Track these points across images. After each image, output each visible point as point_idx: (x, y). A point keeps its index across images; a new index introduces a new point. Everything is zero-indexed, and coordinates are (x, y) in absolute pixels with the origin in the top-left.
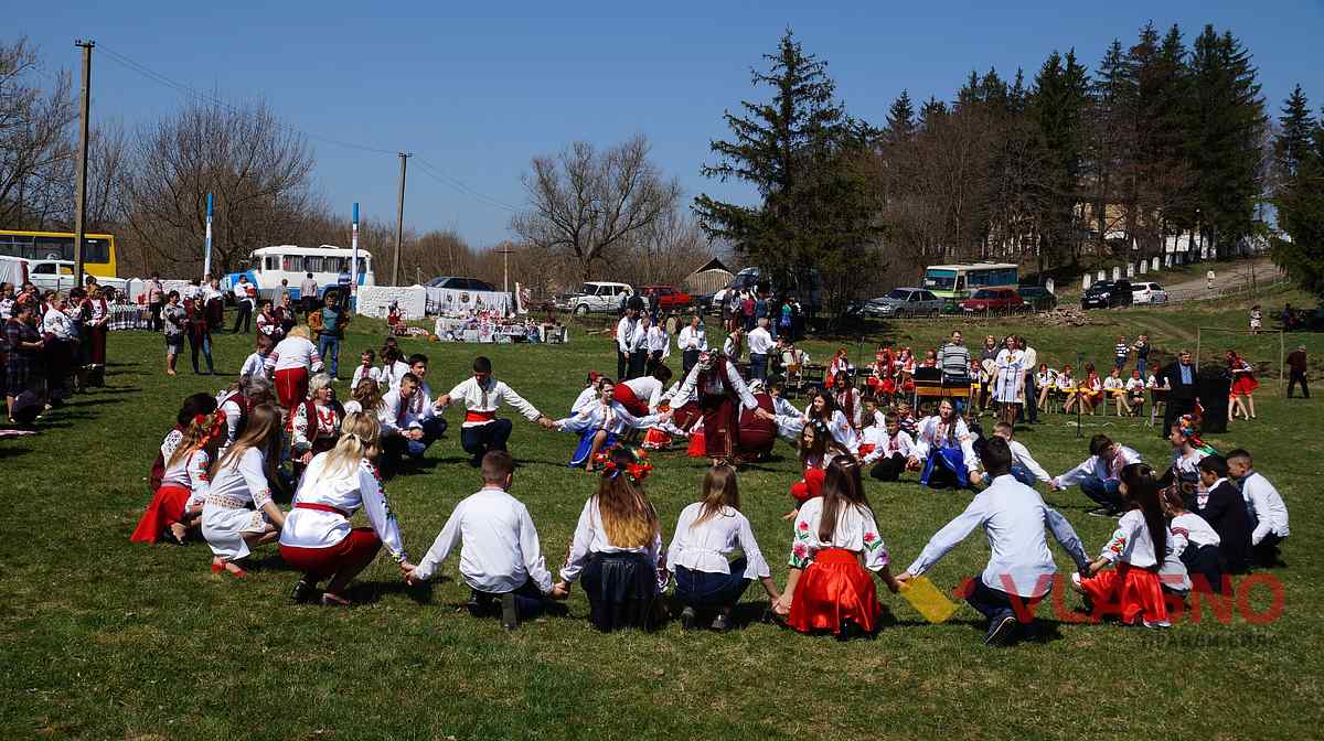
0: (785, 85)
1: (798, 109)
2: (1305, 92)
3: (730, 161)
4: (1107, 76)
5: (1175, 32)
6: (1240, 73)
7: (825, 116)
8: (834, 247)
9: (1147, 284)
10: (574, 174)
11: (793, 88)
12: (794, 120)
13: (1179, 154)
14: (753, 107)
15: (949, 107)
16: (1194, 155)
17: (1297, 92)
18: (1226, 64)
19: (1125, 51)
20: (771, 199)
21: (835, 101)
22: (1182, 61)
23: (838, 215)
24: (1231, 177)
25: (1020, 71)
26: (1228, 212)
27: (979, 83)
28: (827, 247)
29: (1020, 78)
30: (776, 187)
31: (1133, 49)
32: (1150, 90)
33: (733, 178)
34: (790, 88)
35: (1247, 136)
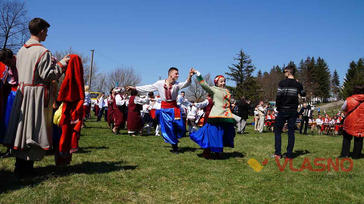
0: (241, 60)
1: (244, 65)
2: (337, 71)
3: (229, 77)
4: (301, 66)
5: (313, 58)
6: (326, 66)
7: (250, 67)
8: (252, 95)
9: (313, 106)
10: (195, 81)
11: (243, 61)
12: (243, 68)
13: (316, 81)
14: (234, 65)
15: (269, 73)
16: (319, 82)
17: (335, 70)
18: (323, 64)
19: (304, 61)
20: (238, 85)
21: (252, 64)
22: (315, 63)
23: (253, 88)
24: (325, 86)
25: (284, 64)
26: (325, 93)
27: (275, 68)
28: (251, 95)
29: (284, 65)
30: (239, 82)
31: (306, 61)
32: (309, 69)
33: (230, 80)
34: (242, 61)
35: (327, 79)
